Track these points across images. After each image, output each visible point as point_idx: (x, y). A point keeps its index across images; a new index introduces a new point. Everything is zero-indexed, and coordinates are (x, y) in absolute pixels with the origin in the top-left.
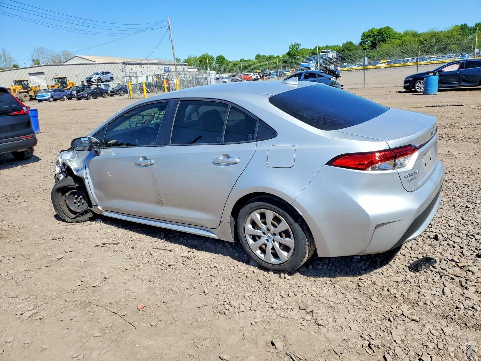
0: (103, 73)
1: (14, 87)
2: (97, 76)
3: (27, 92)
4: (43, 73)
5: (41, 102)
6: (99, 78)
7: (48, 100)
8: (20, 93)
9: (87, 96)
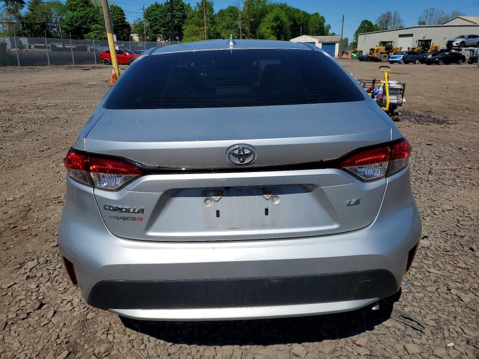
0: (470, 37)
1: (379, 47)
2: (461, 40)
3: (388, 53)
4: (411, 35)
5: (392, 63)
6: (463, 42)
7: (399, 62)
8: (382, 53)
9: (438, 60)
